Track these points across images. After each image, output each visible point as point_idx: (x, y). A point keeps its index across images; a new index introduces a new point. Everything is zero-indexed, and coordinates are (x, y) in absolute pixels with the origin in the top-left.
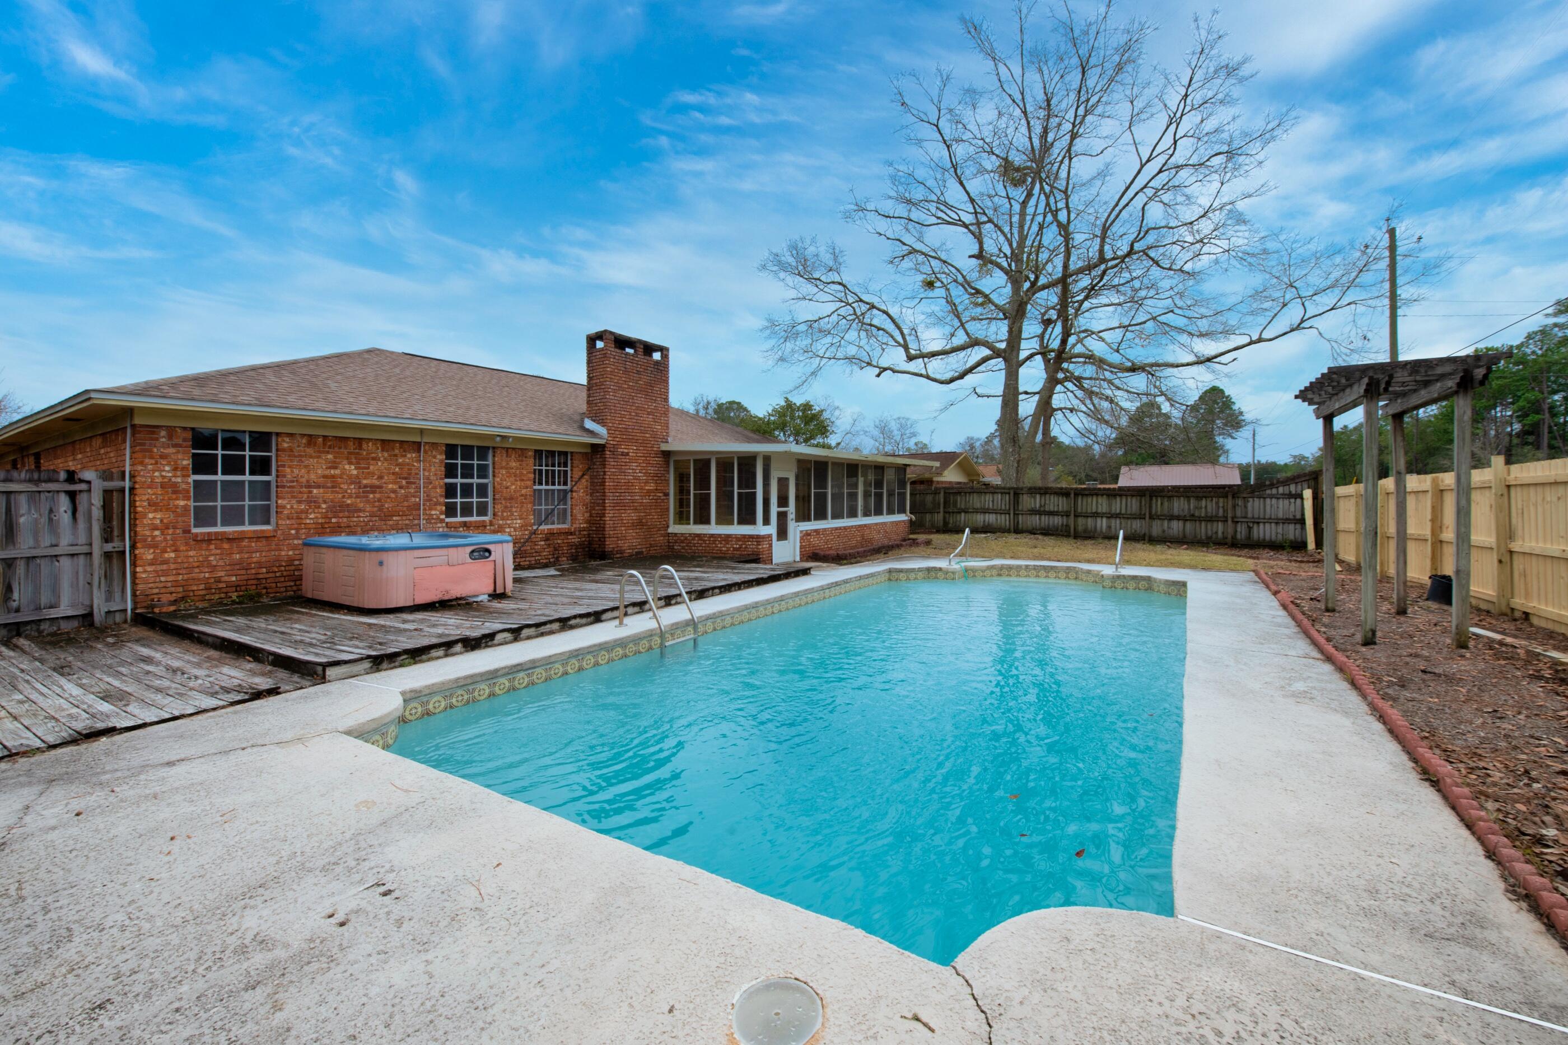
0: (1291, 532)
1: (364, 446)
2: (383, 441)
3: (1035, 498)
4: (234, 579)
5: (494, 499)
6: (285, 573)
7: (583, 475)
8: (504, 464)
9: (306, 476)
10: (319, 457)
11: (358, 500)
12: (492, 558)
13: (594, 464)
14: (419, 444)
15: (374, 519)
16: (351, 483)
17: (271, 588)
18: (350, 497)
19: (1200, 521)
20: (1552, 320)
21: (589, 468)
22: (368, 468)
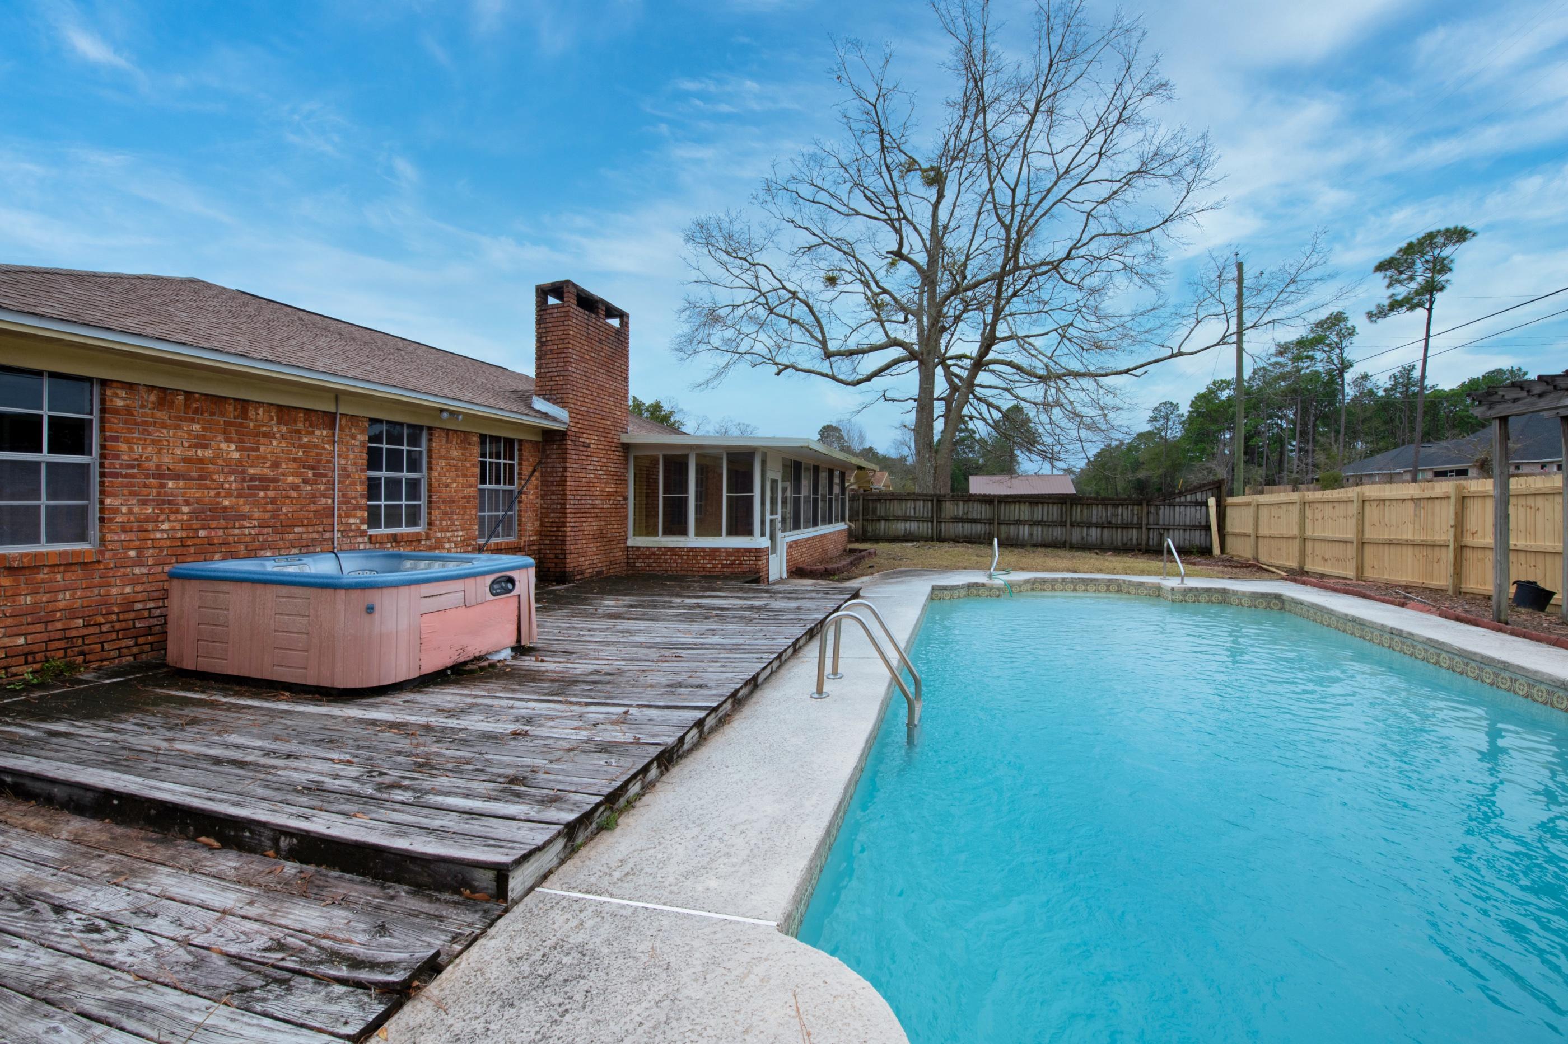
0: (1197, 538)
1: (252, 413)
2: (280, 407)
3: (958, 505)
4: (21, 641)
5: (430, 502)
6: (118, 626)
7: (534, 471)
8: (443, 452)
9: (155, 459)
10: (177, 427)
11: (242, 501)
12: (515, 592)
13: (548, 457)
14: (333, 416)
15: (266, 530)
16: (230, 473)
17: (91, 652)
18: (228, 495)
19: (1117, 528)
20: (1273, 360)
21: (540, 463)
22: (257, 449)
